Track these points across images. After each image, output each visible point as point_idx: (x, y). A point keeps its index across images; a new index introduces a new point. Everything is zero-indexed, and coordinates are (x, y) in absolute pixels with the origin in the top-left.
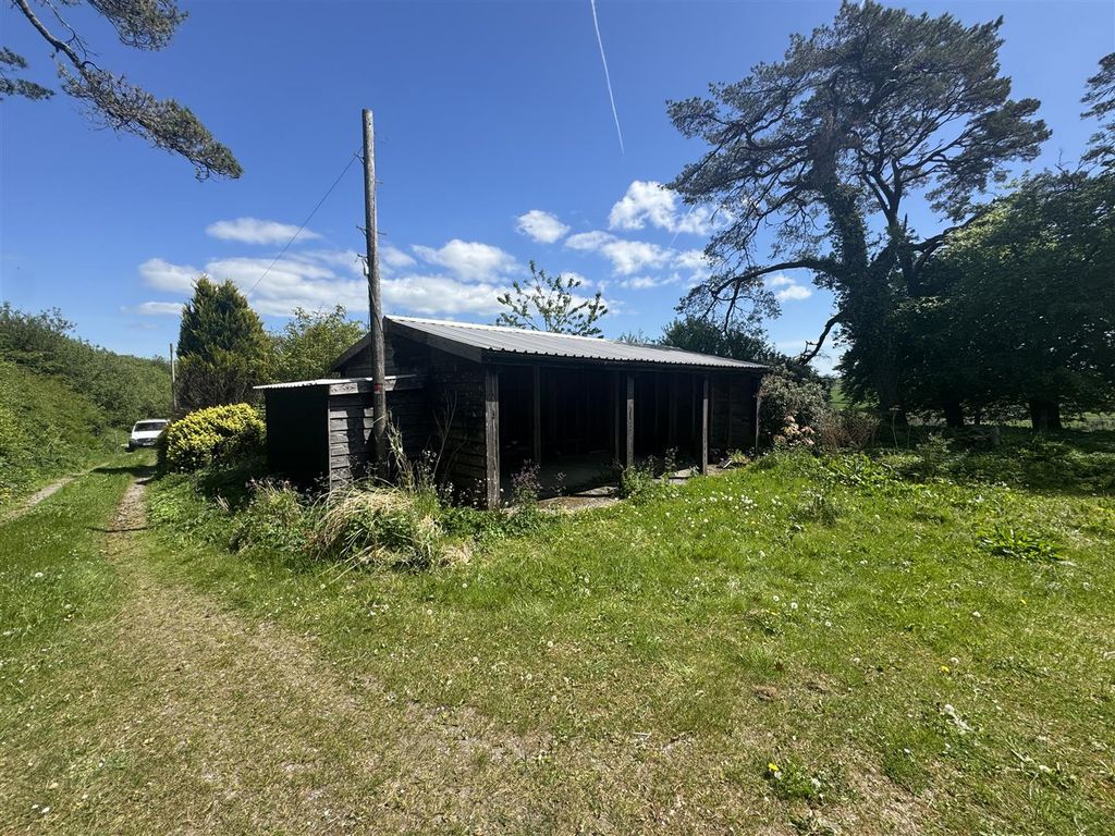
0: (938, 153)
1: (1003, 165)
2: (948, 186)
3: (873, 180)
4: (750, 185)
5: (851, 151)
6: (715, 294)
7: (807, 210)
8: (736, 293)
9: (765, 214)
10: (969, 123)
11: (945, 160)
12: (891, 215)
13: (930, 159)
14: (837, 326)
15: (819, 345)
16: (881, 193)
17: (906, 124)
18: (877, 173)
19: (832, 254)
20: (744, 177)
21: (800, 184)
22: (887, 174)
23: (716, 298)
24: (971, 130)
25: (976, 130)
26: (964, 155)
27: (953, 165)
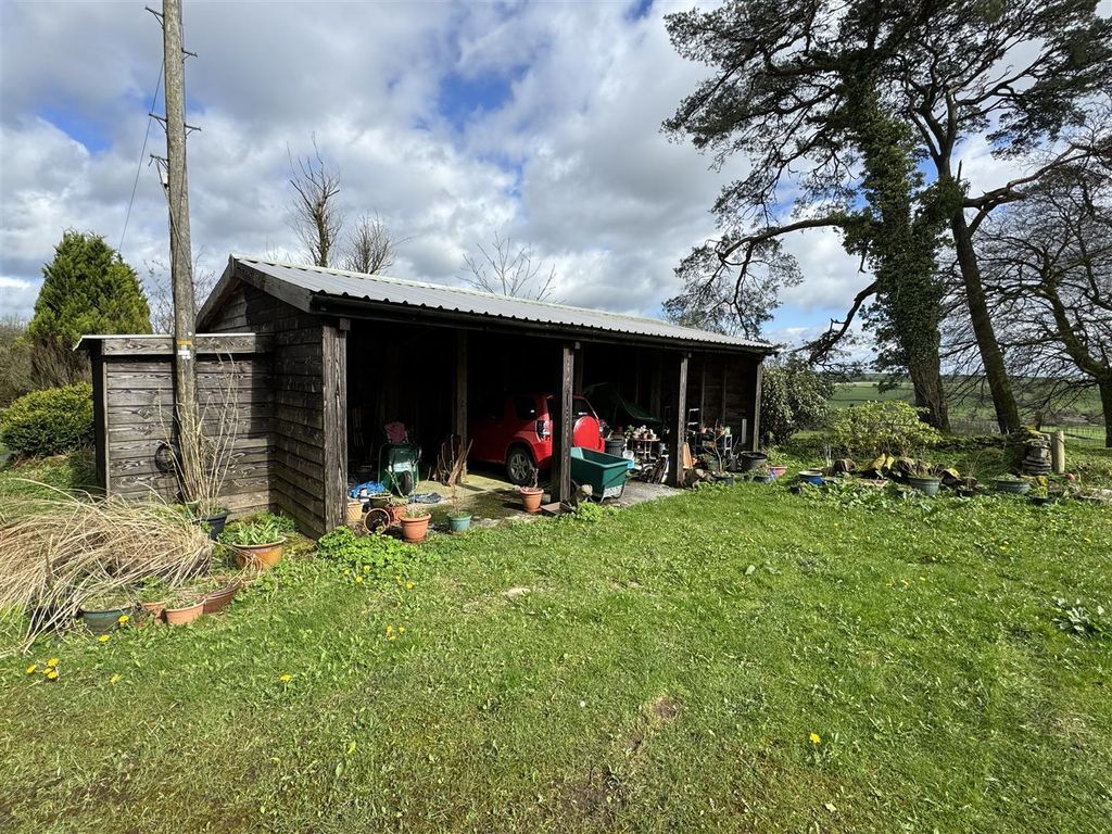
0: (1004, 85)
1: (1081, 103)
2: (1014, 127)
3: (922, 120)
4: (772, 124)
5: (897, 83)
6: (722, 257)
7: (840, 155)
8: (748, 256)
9: (789, 161)
10: (1046, 45)
11: (1013, 94)
12: (942, 162)
13: (994, 92)
14: (870, 301)
15: (847, 324)
16: (931, 134)
17: (965, 49)
18: (926, 111)
19: (867, 210)
20: (765, 113)
21: (833, 122)
22: (940, 112)
23: (724, 262)
24: (1047, 55)
25: (1055, 54)
26: (1035, 89)
27: (1020, 101)
